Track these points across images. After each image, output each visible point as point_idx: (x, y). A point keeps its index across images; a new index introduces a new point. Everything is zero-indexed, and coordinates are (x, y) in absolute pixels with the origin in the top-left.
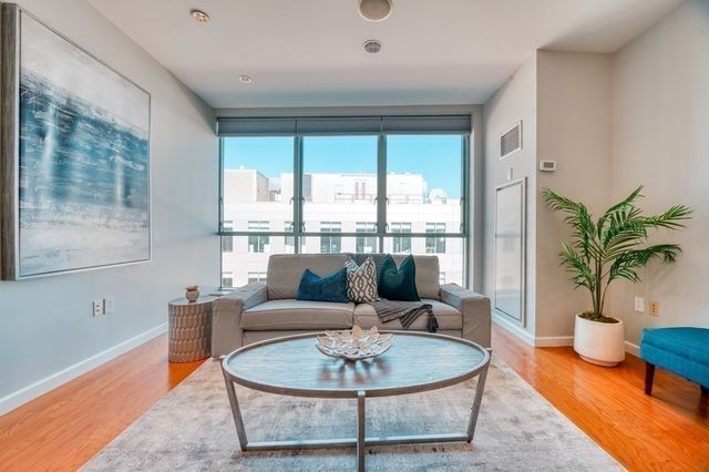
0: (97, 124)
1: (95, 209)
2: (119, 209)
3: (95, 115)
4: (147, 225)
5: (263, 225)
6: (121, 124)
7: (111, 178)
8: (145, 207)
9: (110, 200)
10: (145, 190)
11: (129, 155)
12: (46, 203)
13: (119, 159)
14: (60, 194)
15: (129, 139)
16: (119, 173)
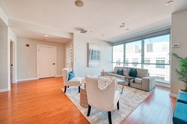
0: (95, 51)
1: (94, 60)
2: (97, 60)
3: (94, 50)
4: (100, 62)
5: (136, 59)
6: (97, 50)
7: (96, 57)
8: (100, 60)
9: (96, 59)
10: (100, 57)
11: (98, 54)
12: (91, 60)
13: (97, 54)
14: (92, 59)
15: (98, 52)
16: (97, 56)
